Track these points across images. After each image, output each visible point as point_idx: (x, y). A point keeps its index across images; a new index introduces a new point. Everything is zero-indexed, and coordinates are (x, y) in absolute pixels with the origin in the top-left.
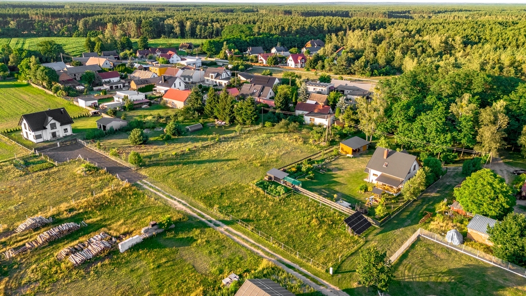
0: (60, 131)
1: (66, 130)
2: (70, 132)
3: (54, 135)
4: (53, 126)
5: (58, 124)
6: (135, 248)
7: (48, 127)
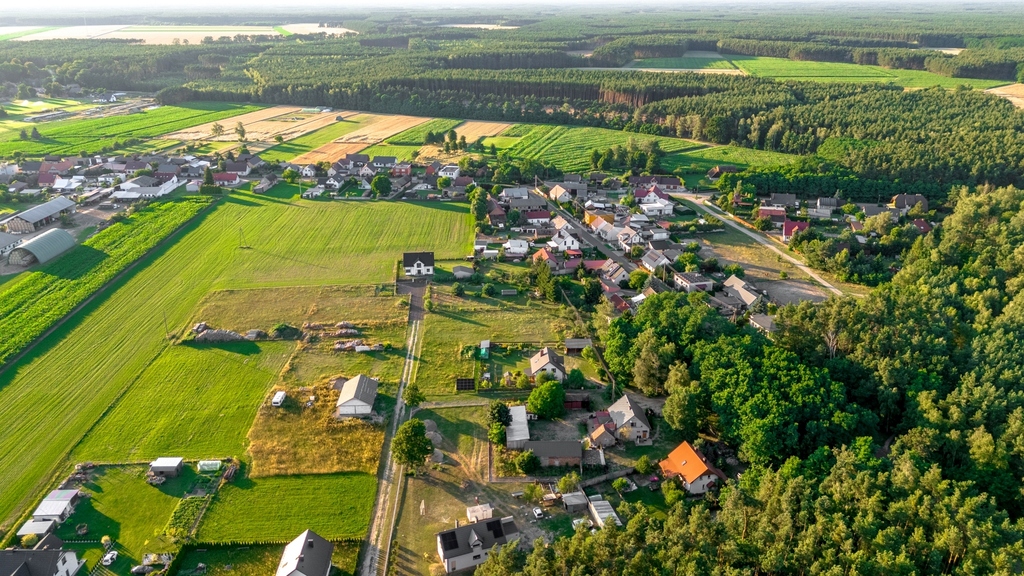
0: (424, 270)
1: (428, 270)
2: (431, 272)
3: (419, 272)
4: (419, 266)
5: (422, 265)
6: (362, 352)
7: (415, 265)
